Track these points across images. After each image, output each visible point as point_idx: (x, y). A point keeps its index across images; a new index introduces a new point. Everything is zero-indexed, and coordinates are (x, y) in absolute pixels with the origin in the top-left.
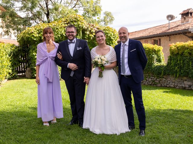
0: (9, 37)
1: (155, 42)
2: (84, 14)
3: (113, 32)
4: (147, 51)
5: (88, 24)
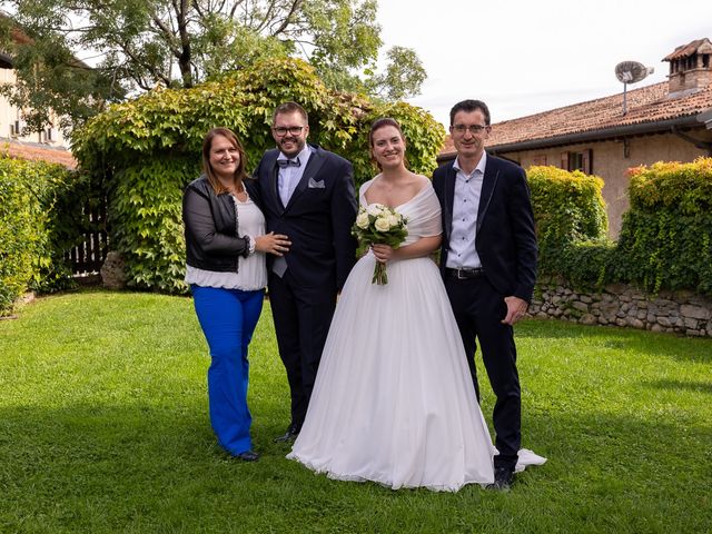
0: (43, 141)
2: (316, 57)
3: (420, 124)
4: (546, 193)
5: (332, 93)
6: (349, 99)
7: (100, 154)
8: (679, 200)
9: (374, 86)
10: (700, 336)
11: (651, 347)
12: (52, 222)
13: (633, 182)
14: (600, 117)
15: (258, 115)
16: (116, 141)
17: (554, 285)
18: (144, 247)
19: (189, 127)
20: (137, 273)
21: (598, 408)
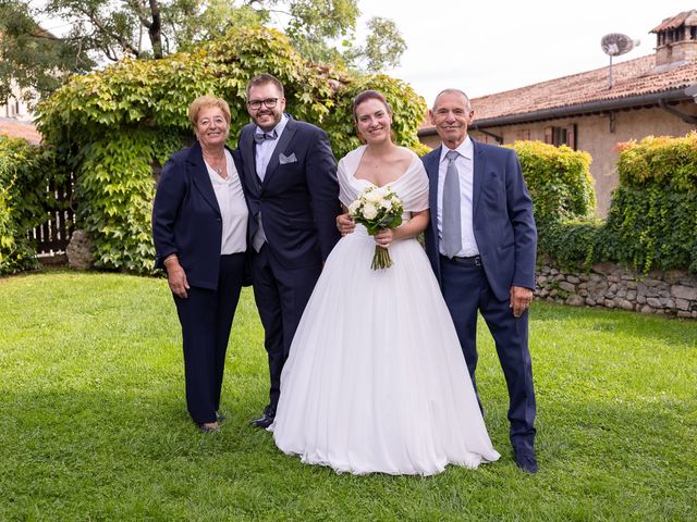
0: (10, 115)
1: (558, 138)
2: (293, 27)
3: (400, 96)
4: (531, 169)
5: (308, 64)
6: (326, 71)
7: (64, 127)
8: (670, 176)
9: (352, 57)
10: (692, 318)
11: (641, 330)
12: (14, 200)
13: (623, 157)
14: (584, 91)
15: (231, 87)
16: (81, 114)
17: (541, 265)
18: (112, 225)
19: (158, 100)
20: (104, 252)
21: (589, 397)
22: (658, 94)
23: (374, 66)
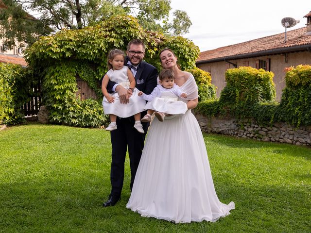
0: (15, 53)
1: (262, 65)
2: (140, 15)
3: (188, 46)
4: (246, 79)
5: (146, 31)
6: (154, 34)
7: (37, 60)
8: (309, 83)
9: (167, 28)
11: (295, 153)
12: (14, 92)
13: (288, 74)
14: (274, 44)
15: (111, 42)
16: (44, 54)
17: (250, 123)
18: (57, 104)
19: (79, 48)
20: (54, 116)
21: (268, 183)
22: (307, 45)
23: (177, 32)
